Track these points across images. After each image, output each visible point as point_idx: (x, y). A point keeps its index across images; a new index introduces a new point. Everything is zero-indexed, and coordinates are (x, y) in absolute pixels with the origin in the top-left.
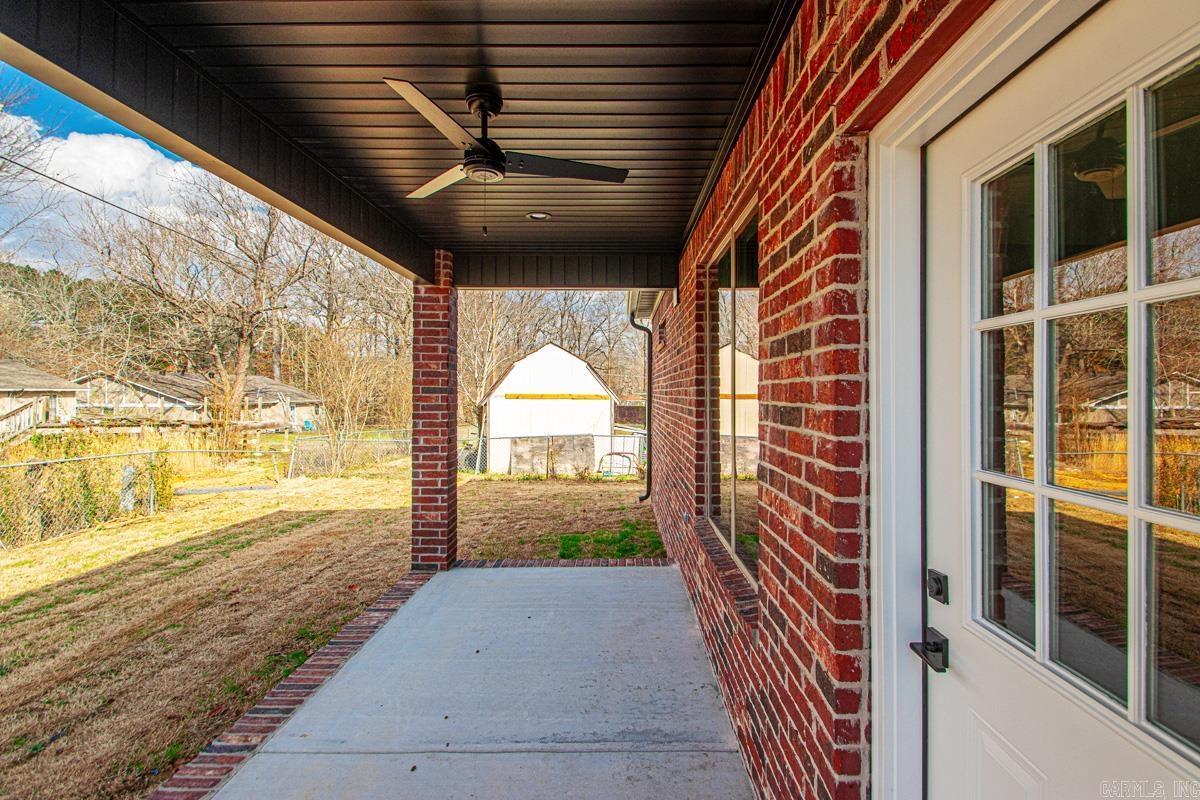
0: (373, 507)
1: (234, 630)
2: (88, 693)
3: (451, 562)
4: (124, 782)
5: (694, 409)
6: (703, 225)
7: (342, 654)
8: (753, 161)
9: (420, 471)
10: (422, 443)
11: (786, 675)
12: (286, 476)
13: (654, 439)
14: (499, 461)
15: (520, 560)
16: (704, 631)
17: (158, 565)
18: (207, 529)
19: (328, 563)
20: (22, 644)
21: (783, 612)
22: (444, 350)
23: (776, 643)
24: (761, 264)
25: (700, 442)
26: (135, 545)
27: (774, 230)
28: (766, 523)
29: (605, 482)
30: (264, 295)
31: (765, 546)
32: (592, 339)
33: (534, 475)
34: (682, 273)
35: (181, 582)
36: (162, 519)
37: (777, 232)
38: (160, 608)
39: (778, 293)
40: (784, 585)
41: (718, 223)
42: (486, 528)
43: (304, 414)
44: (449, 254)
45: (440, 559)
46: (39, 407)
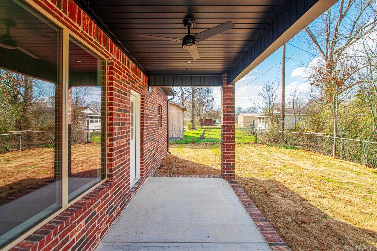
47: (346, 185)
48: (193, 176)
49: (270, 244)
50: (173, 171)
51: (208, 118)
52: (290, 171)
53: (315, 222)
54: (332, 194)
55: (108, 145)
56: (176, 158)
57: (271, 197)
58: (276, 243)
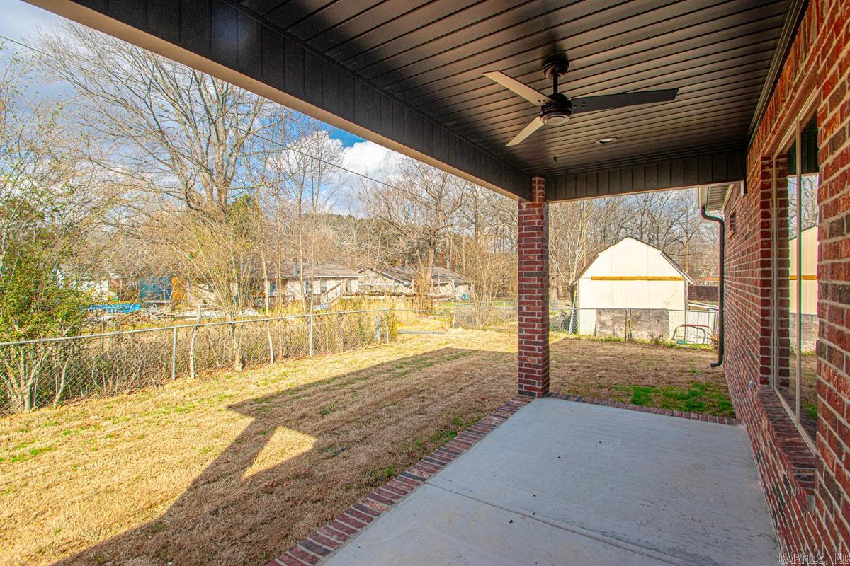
0: (499, 350)
1: (421, 412)
2: (357, 431)
3: (545, 393)
4: (368, 480)
5: (759, 288)
6: (766, 120)
7: (474, 438)
8: (811, 50)
9: (524, 328)
10: (524, 310)
11: (840, 545)
12: (451, 327)
13: (726, 314)
14: (587, 326)
15: (596, 400)
16: (767, 488)
17: (389, 370)
18: (412, 354)
19: (471, 382)
20: (333, 401)
21: (839, 485)
22: (539, 246)
23: (831, 511)
24: (821, 148)
25: (766, 318)
26: (380, 359)
27: (833, 113)
28: (824, 397)
29: (678, 348)
30: (441, 218)
31: (823, 419)
32: (670, 231)
33: (614, 338)
34: (748, 166)
35: (398, 381)
36: (392, 346)
37: (835, 114)
38: (389, 394)
39: (837, 174)
40: (841, 460)
41: (780, 115)
42: (573, 373)
43: (462, 290)
44: (542, 179)
45: (537, 390)
46: (344, 284)
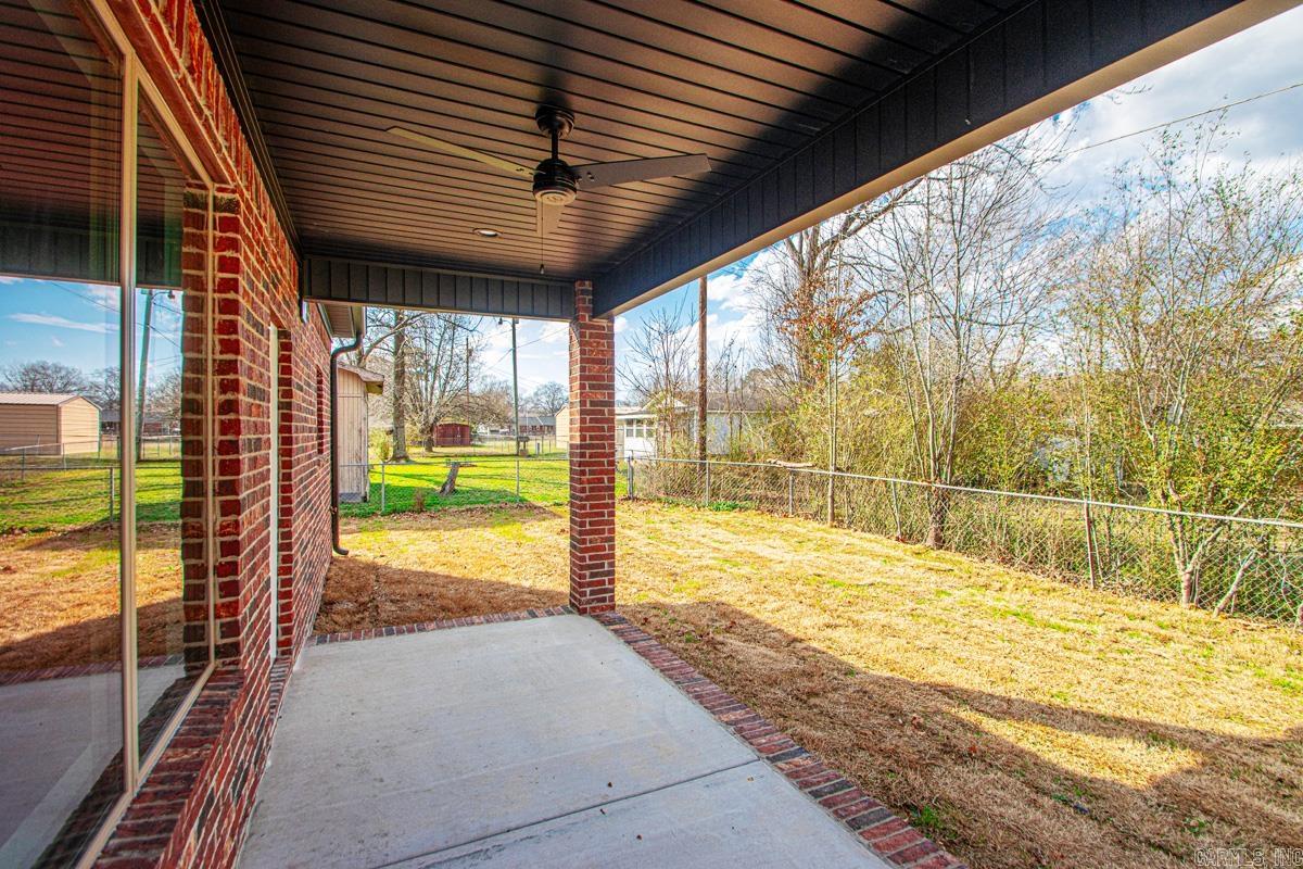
47: (871, 589)
48: (477, 621)
49: (773, 760)
50: (384, 616)
51: (448, 420)
52: (743, 572)
53: (835, 690)
54: (849, 614)
55: (218, 528)
56: (373, 568)
57: (719, 647)
58: (783, 754)
